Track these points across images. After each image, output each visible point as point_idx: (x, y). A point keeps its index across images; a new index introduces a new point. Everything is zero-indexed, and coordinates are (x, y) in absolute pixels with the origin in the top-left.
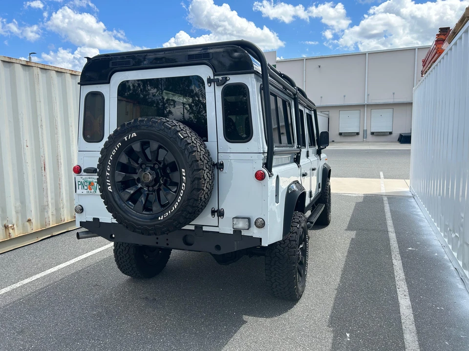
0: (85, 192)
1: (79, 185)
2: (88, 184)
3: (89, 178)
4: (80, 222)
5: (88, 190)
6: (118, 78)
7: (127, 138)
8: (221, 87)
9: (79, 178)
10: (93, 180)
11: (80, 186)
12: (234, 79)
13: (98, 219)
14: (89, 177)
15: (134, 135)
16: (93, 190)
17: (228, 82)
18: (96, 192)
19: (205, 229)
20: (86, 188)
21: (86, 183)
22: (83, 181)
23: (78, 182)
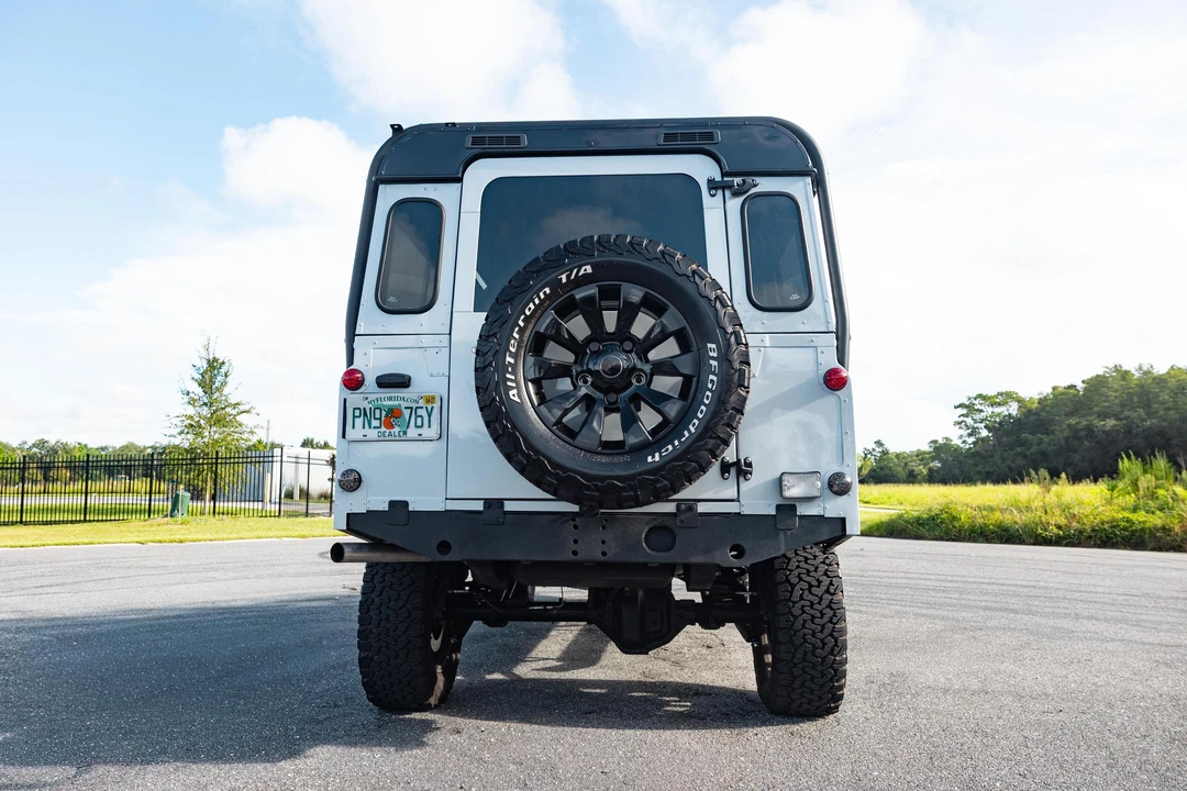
0: (373, 434)
1: (354, 417)
2: (384, 413)
3: (390, 399)
4: (348, 514)
5: (383, 429)
6: (482, 173)
7: (568, 277)
8: (740, 200)
9: (356, 399)
10: (401, 402)
11: (359, 422)
12: (765, 185)
13: (406, 504)
14: (389, 395)
15: (589, 269)
16: (397, 430)
17: (753, 191)
18: (405, 433)
19: (702, 508)
20: (375, 423)
21: (378, 411)
22: (368, 407)
23: (354, 409)
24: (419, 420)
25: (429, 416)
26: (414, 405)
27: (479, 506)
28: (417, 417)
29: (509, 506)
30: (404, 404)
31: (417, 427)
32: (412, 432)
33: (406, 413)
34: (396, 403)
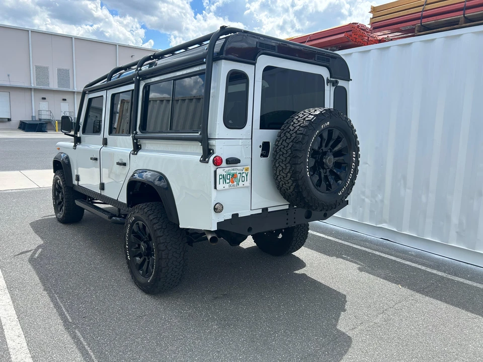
0: (227, 186)
1: (220, 179)
3: (233, 170)
4: (217, 223)
5: (230, 183)
6: (264, 61)
7: (323, 126)
8: (334, 88)
9: (219, 170)
11: (221, 180)
12: (341, 83)
13: (237, 214)
14: (233, 168)
15: (328, 123)
16: (235, 183)
17: (338, 85)
18: (238, 184)
20: (228, 181)
21: (229, 176)
22: (225, 174)
23: (220, 175)
24: (243, 178)
25: (247, 176)
26: (241, 172)
27: (260, 211)
28: (242, 177)
29: (270, 210)
30: (238, 172)
31: (242, 181)
32: (241, 183)
33: (239, 175)
34: (235, 172)
